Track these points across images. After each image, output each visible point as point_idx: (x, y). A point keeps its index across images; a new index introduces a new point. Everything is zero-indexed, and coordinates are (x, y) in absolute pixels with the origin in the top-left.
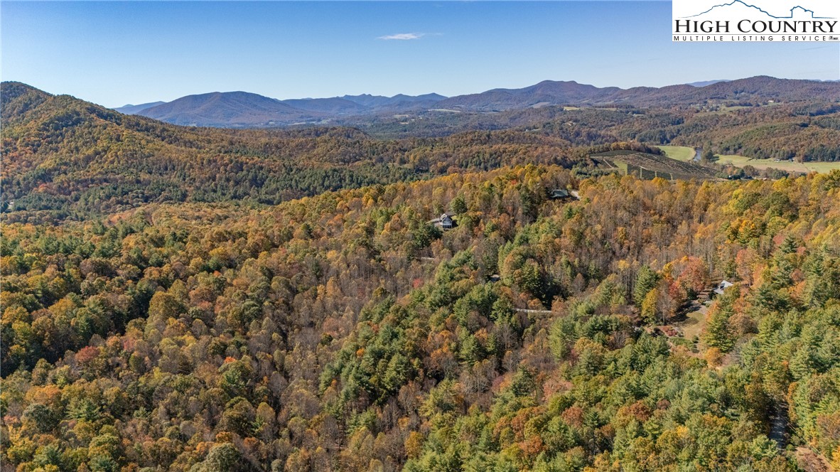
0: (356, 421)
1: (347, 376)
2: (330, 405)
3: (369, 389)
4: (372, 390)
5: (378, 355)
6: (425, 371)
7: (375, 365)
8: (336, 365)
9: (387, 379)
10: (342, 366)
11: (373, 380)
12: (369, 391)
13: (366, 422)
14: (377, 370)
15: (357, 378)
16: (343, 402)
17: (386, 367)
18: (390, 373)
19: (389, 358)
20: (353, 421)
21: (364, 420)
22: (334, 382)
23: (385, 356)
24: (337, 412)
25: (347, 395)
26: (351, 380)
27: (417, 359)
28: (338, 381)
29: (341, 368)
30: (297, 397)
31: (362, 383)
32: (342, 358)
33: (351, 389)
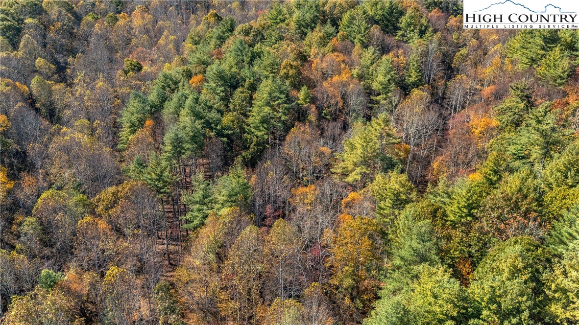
0: (205, 197)
1: (177, 113)
2: (142, 164)
3: (223, 136)
4: (228, 136)
5: (231, 83)
6: (320, 109)
7: (226, 99)
8: (153, 97)
9: (254, 119)
10: (164, 99)
11: (227, 119)
12: (225, 139)
13: (230, 196)
14: (231, 106)
15: (197, 116)
16: (169, 159)
17: (250, 100)
18: (259, 110)
19: (253, 88)
20: (198, 195)
21: (225, 192)
22: (149, 123)
23: (247, 84)
24: (160, 177)
25: (178, 143)
26: (186, 119)
27: (304, 89)
28: (158, 121)
29: (164, 101)
30: (67, 150)
31: (208, 124)
32: (163, 88)
33: (187, 134)
